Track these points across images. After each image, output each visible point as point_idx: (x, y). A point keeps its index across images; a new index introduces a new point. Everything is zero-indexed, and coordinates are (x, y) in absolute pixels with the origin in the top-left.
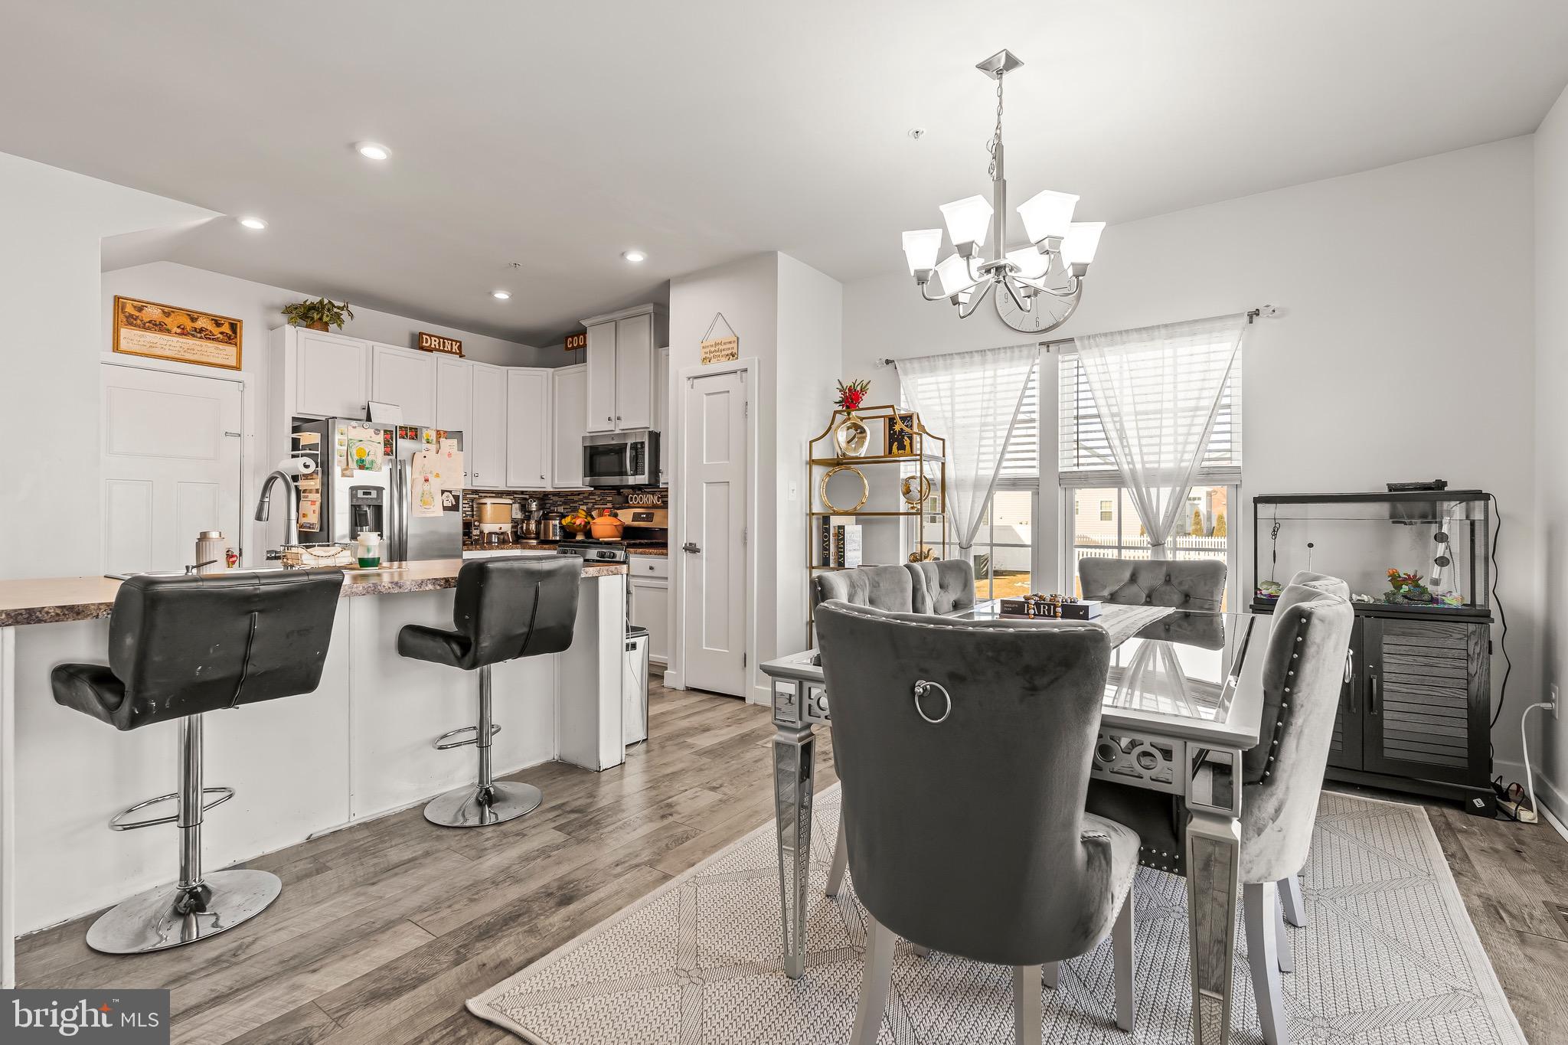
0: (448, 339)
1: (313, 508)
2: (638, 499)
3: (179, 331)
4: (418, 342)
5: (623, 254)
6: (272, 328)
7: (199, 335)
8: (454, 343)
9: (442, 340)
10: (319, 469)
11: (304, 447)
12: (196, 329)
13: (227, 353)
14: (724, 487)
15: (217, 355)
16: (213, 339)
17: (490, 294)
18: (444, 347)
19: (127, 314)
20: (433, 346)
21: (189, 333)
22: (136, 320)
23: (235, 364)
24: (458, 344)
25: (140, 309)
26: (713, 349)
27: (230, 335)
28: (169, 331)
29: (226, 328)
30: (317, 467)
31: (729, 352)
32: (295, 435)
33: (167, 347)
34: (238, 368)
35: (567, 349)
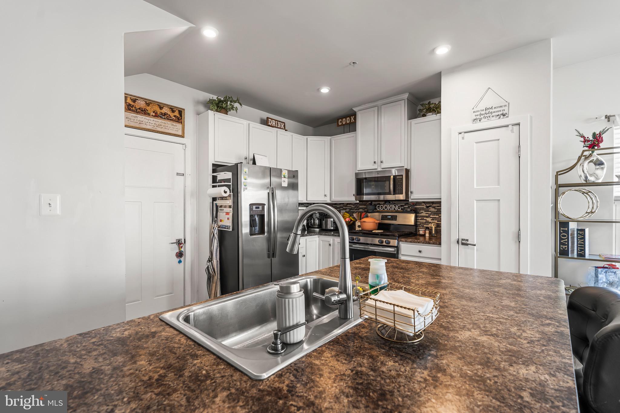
0: (279, 121)
1: (228, 216)
2: (384, 207)
3: (154, 114)
4: (265, 122)
5: (433, 50)
6: (198, 114)
7: (164, 117)
8: (282, 123)
9: (277, 122)
10: (232, 193)
11: (221, 181)
12: (162, 113)
13: (176, 128)
14: (496, 203)
15: (172, 129)
16: (171, 119)
17: (318, 90)
18: (278, 126)
19: (128, 104)
20: (273, 125)
21: (159, 116)
22: (132, 107)
23: (181, 134)
24: (284, 124)
25: (134, 101)
26: (483, 112)
27: (179, 117)
28: (149, 114)
29: (177, 114)
30: (230, 192)
31: (500, 113)
32: (215, 174)
33: (148, 124)
34: (182, 136)
35: (338, 125)
